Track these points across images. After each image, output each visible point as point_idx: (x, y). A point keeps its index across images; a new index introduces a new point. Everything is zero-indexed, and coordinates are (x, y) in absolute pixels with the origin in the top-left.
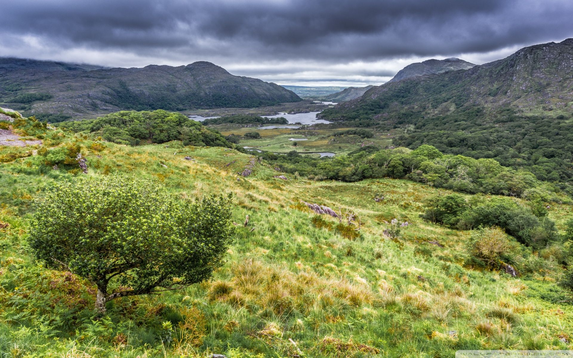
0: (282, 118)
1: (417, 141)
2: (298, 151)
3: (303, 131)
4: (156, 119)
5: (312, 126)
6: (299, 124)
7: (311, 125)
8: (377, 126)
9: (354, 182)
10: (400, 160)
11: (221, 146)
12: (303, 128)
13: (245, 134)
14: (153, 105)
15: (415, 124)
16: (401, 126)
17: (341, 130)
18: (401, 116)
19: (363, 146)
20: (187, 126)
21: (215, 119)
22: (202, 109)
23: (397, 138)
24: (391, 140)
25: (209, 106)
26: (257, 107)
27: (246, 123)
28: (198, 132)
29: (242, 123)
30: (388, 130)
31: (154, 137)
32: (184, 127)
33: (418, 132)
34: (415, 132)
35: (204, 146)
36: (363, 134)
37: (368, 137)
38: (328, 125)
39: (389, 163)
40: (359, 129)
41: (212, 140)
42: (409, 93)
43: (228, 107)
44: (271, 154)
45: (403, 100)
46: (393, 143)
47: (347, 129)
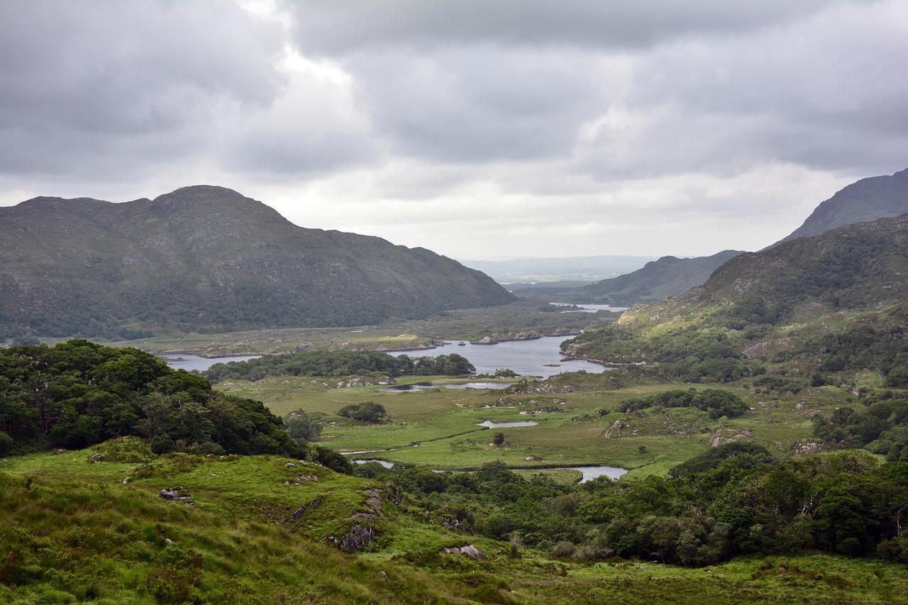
0: (455, 358)
1: (896, 428)
2: (509, 461)
3: (523, 396)
4: (63, 369)
5: (549, 381)
6: (509, 374)
7: (546, 378)
8: (758, 378)
9: (703, 564)
10: (853, 493)
11: (273, 451)
12: (522, 386)
13: (338, 409)
14: (43, 321)
15: (886, 372)
16: (838, 377)
17: (640, 391)
18: (836, 344)
19: (716, 444)
20: (163, 390)
21: (243, 364)
22: (201, 332)
23: (828, 416)
24: (808, 424)
25: (224, 322)
26: (376, 323)
27: (342, 374)
28: (200, 410)
29: (329, 374)
30: (796, 392)
31: (56, 428)
32: (157, 395)
33: (898, 396)
34: (888, 395)
35: (218, 454)
36: (715, 405)
37: (732, 415)
38: (598, 376)
39: (816, 505)
40: (701, 388)
41: (244, 434)
42: (857, 270)
43: (284, 325)
44: (425, 474)
45: (838, 294)
46: (816, 433)
47: (664, 389)
